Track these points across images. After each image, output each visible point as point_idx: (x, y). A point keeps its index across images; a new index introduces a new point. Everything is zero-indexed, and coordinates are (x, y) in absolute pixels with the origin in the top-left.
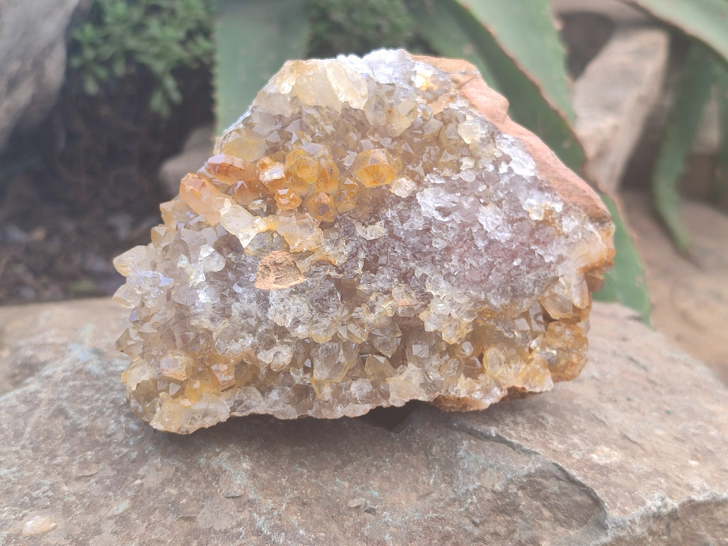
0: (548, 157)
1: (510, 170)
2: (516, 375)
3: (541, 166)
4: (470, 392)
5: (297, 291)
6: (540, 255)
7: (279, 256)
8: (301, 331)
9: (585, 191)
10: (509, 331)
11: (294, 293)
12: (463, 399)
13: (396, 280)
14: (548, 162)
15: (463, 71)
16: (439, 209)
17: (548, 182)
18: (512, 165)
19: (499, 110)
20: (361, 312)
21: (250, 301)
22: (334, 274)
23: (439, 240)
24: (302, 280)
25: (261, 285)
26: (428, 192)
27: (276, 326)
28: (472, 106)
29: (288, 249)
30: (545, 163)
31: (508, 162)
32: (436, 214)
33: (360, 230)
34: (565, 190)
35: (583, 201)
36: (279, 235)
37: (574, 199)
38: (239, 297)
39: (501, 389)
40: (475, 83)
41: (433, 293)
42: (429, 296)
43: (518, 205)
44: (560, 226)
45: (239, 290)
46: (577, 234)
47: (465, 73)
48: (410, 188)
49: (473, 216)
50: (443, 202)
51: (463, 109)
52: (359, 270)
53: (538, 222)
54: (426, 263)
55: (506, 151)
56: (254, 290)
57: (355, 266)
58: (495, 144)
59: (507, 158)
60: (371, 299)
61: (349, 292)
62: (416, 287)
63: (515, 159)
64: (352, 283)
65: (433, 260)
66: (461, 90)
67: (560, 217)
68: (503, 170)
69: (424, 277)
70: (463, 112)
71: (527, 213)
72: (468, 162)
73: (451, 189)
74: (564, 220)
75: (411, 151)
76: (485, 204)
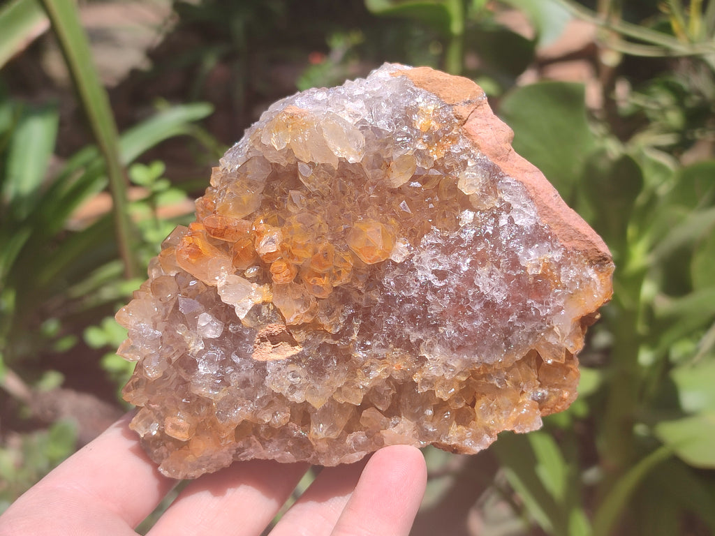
0: (551, 200)
1: (511, 220)
2: (506, 420)
3: (544, 210)
4: (461, 439)
5: (294, 360)
6: (536, 309)
7: (276, 328)
8: (298, 397)
9: (586, 236)
10: (501, 381)
11: (291, 363)
12: (454, 445)
14: (551, 205)
15: (468, 99)
16: (434, 272)
17: (550, 228)
18: (515, 215)
19: (503, 145)
21: (248, 371)
22: (330, 341)
23: (434, 307)
24: (298, 349)
25: (257, 357)
26: (426, 255)
27: (273, 393)
28: (475, 145)
29: (284, 322)
30: (546, 207)
31: (508, 213)
32: (431, 277)
34: (566, 234)
35: (583, 246)
36: (275, 307)
37: (575, 243)
38: (236, 367)
39: (491, 436)
40: (479, 111)
41: (427, 356)
42: (423, 359)
43: (515, 263)
44: (559, 277)
45: (237, 360)
46: (575, 283)
47: (469, 102)
48: (406, 253)
49: (469, 279)
50: (440, 264)
51: (465, 151)
52: (355, 336)
53: (536, 277)
54: (420, 329)
55: (507, 199)
56: (252, 360)
57: (350, 333)
58: (496, 193)
59: (508, 208)
60: (366, 365)
61: (345, 357)
62: (411, 351)
63: (515, 206)
64: (347, 350)
65: (428, 325)
66: (464, 126)
67: (559, 266)
68: (503, 221)
69: (419, 342)
70: (464, 157)
71: (525, 269)
72: (468, 216)
73: (447, 250)
74: (563, 270)
75: (409, 210)
76: (483, 265)
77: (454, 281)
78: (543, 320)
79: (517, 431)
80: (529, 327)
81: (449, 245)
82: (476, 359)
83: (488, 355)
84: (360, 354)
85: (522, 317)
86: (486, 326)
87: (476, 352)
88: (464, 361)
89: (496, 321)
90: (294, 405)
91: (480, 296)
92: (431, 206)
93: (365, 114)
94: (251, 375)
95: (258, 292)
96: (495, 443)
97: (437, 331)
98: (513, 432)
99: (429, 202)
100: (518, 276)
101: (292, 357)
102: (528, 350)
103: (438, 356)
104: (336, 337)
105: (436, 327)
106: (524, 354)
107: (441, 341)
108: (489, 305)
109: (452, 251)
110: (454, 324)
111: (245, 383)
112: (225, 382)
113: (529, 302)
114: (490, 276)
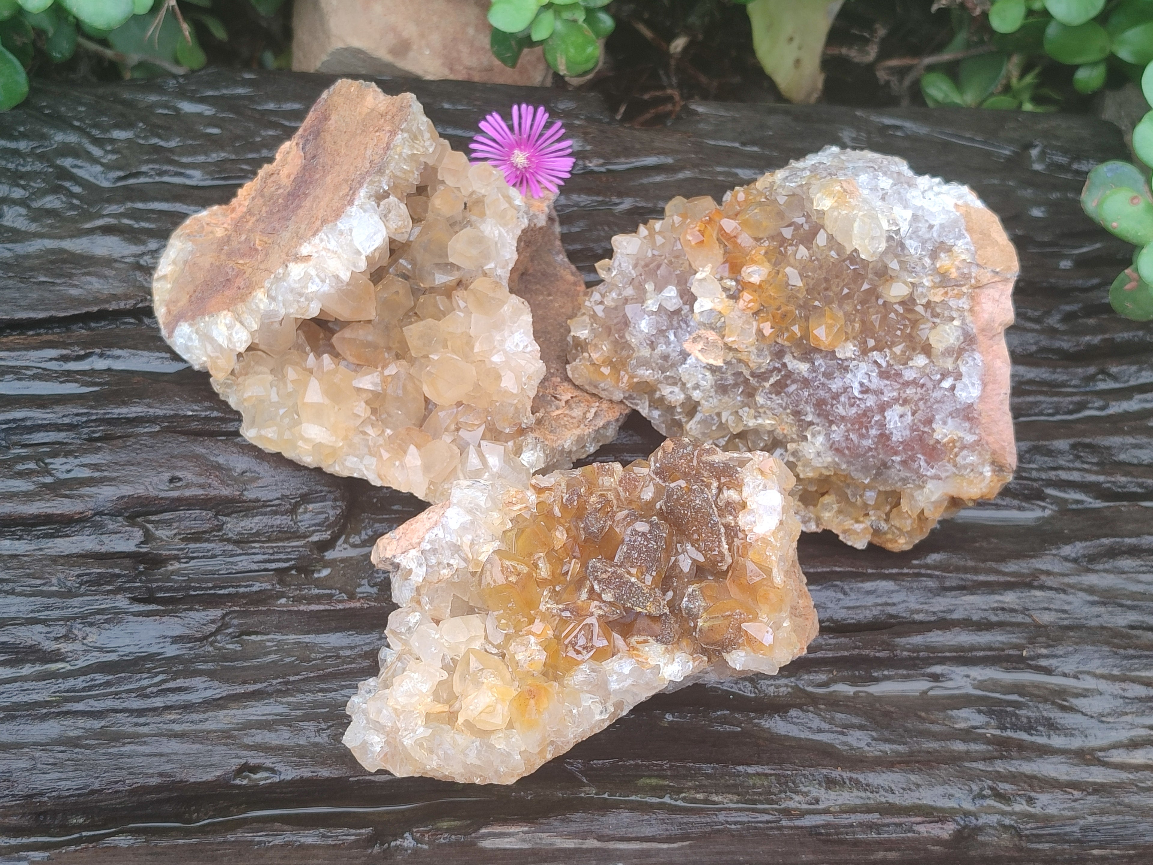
1: (953, 388)
2: (839, 523)
3: (987, 398)
5: (711, 368)
6: (920, 465)
8: (696, 395)
10: (854, 495)
11: (708, 368)
13: (788, 411)
14: (995, 398)
15: (998, 270)
16: (862, 384)
17: (980, 415)
18: (959, 386)
20: (745, 413)
22: (747, 374)
23: (841, 408)
24: (719, 363)
25: (687, 346)
26: (864, 367)
27: (680, 379)
28: (973, 311)
29: (723, 337)
30: (991, 397)
31: (956, 380)
32: (856, 385)
33: (787, 359)
35: (996, 446)
36: (724, 322)
37: (991, 440)
38: (668, 343)
39: (817, 526)
40: (1000, 286)
41: (809, 437)
42: (805, 438)
43: (929, 421)
44: (956, 455)
45: (672, 337)
46: (966, 469)
47: (997, 273)
48: (849, 354)
49: (883, 408)
50: (870, 381)
51: (960, 310)
52: (767, 385)
53: (938, 442)
54: (819, 415)
55: (963, 369)
56: (681, 346)
57: (766, 380)
58: (957, 359)
59: (959, 376)
60: (761, 410)
61: (750, 394)
62: (800, 426)
63: (965, 380)
64: (755, 389)
65: (826, 417)
66: (976, 290)
67: (963, 448)
68: (947, 384)
69: (811, 423)
70: (955, 314)
71: (934, 430)
72: (921, 360)
73: (884, 374)
74: (965, 452)
75: (877, 325)
76: (902, 405)
77: (871, 401)
78: (920, 476)
79: (841, 538)
80: (904, 474)
81: (888, 372)
82: (844, 466)
83: (856, 470)
84: (760, 399)
85: (904, 463)
86: (870, 449)
87: (848, 463)
88: (834, 461)
89: (881, 451)
90: (689, 398)
91: (882, 425)
92: (899, 333)
93: (904, 228)
94: (673, 355)
95: (721, 301)
96: (816, 533)
97: (830, 426)
98: (837, 536)
99: (899, 329)
100: (924, 432)
101: (711, 366)
102: (893, 488)
103: (817, 444)
104: (753, 374)
105: (831, 422)
106: (888, 489)
107: (828, 436)
108: (884, 437)
109: (888, 378)
110: (847, 431)
111: (665, 357)
112: (653, 346)
113: (919, 456)
114: (901, 416)
